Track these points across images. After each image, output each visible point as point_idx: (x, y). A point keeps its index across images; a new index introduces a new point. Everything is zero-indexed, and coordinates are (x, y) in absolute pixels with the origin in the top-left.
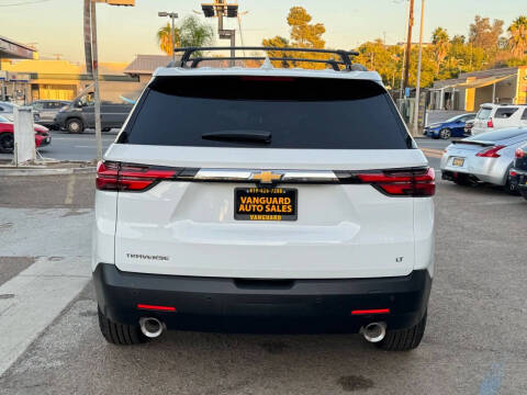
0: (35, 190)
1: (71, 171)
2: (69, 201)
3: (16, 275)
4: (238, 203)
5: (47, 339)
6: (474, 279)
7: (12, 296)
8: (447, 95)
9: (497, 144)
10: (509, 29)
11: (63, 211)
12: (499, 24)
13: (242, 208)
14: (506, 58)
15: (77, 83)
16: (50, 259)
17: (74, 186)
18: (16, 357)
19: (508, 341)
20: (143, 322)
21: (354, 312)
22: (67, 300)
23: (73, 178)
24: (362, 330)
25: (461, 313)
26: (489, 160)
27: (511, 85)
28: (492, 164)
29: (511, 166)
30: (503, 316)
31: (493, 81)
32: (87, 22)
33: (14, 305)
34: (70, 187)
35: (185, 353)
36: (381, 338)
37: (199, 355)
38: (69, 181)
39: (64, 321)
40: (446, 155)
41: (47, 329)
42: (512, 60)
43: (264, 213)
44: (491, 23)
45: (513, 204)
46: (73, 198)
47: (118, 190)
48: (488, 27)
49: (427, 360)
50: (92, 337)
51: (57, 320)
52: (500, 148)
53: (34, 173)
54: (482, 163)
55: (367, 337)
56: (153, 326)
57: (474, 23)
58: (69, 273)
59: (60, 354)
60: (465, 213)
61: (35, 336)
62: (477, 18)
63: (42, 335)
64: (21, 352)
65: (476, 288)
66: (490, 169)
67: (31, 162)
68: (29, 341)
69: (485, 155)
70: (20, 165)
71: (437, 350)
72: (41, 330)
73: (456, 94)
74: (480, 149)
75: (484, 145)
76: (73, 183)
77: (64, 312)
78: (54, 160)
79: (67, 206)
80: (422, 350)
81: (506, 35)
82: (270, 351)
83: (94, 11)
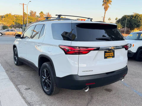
4: (105, 55)
13: (106, 56)
43: (109, 57)
47: (79, 54)
48: (33, 13)
57: (30, 12)
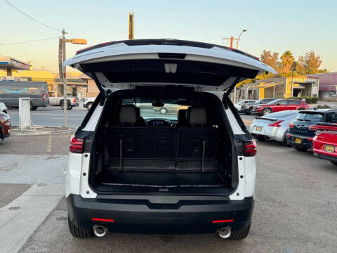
0: (30, 143)
1: (50, 133)
2: (49, 150)
3: (20, 195)
5: (39, 234)
6: (272, 196)
7: (18, 208)
8: (250, 92)
9: (280, 119)
10: (281, 58)
11: (46, 156)
12: (276, 54)
14: (280, 73)
15: (53, 83)
16: (39, 185)
17: (52, 141)
18: (21, 246)
19: (294, 233)
20: (95, 227)
21: (214, 222)
22: (49, 210)
23: (52, 136)
24: (218, 231)
25: (267, 216)
26: (275, 128)
27: (283, 86)
28: (277, 130)
29: (287, 132)
30: (290, 218)
31: (273, 84)
32: (60, 52)
33: (19, 213)
34: (50, 142)
35: (117, 243)
36: (228, 236)
37: (125, 244)
38: (49, 139)
39: (48, 223)
40: (252, 125)
41: (39, 228)
42: (284, 73)
44: (272, 54)
45: (288, 152)
46: (51, 148)
48: (270, 56)
49: (251, 245)
50: (64, 233)
51: (44, 223)
52: (281, 122)
53: (30, 134)
54: (271, 130)
55: (221, 236)
56: (101, 230)
57: (263, 54)
58: (50, 194)
59: (46, 244)
60: (264, 157)
61: (32, 232)
62: (264, 51)
63: (36, 231)
64: (24, 243)
65: (274, 201)
66: (276, 133)
67: (28, 128)
68: (28, 236)
69: (273, 125)
70: (22, 130)
71: (256, 239)
72: (35, 228)
73: (255, 91)
74: (271, 122)
75: (272, 120)
76: (51, 139)
77: (48, 218)
78: (40, 127)
79: (48, 153)
80: (248, 240)
81: (279, 60)
82: (164, 240)
83: (64, 47)
